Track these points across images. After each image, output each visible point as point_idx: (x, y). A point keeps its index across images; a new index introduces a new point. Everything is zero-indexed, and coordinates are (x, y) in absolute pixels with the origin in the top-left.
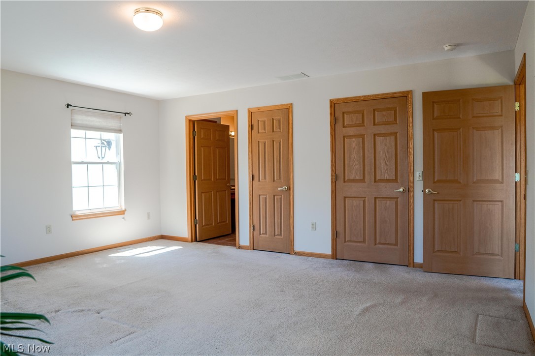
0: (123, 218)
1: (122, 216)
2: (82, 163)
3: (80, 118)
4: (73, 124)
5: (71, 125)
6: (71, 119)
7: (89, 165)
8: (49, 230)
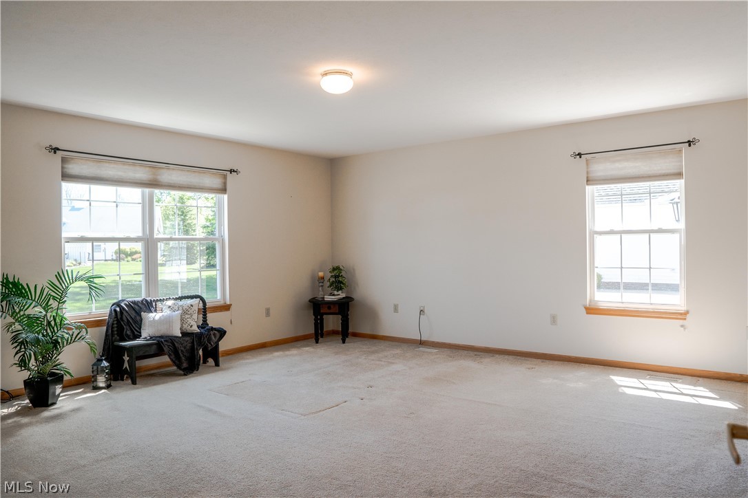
0: (682, 326)
1: (681, 322)
2: (612, 232)
3: (601, 168)
4: (590, 179)
5: (587, 181)
6: (588, 173)
7: (623, 236)
8: (554, 320)
